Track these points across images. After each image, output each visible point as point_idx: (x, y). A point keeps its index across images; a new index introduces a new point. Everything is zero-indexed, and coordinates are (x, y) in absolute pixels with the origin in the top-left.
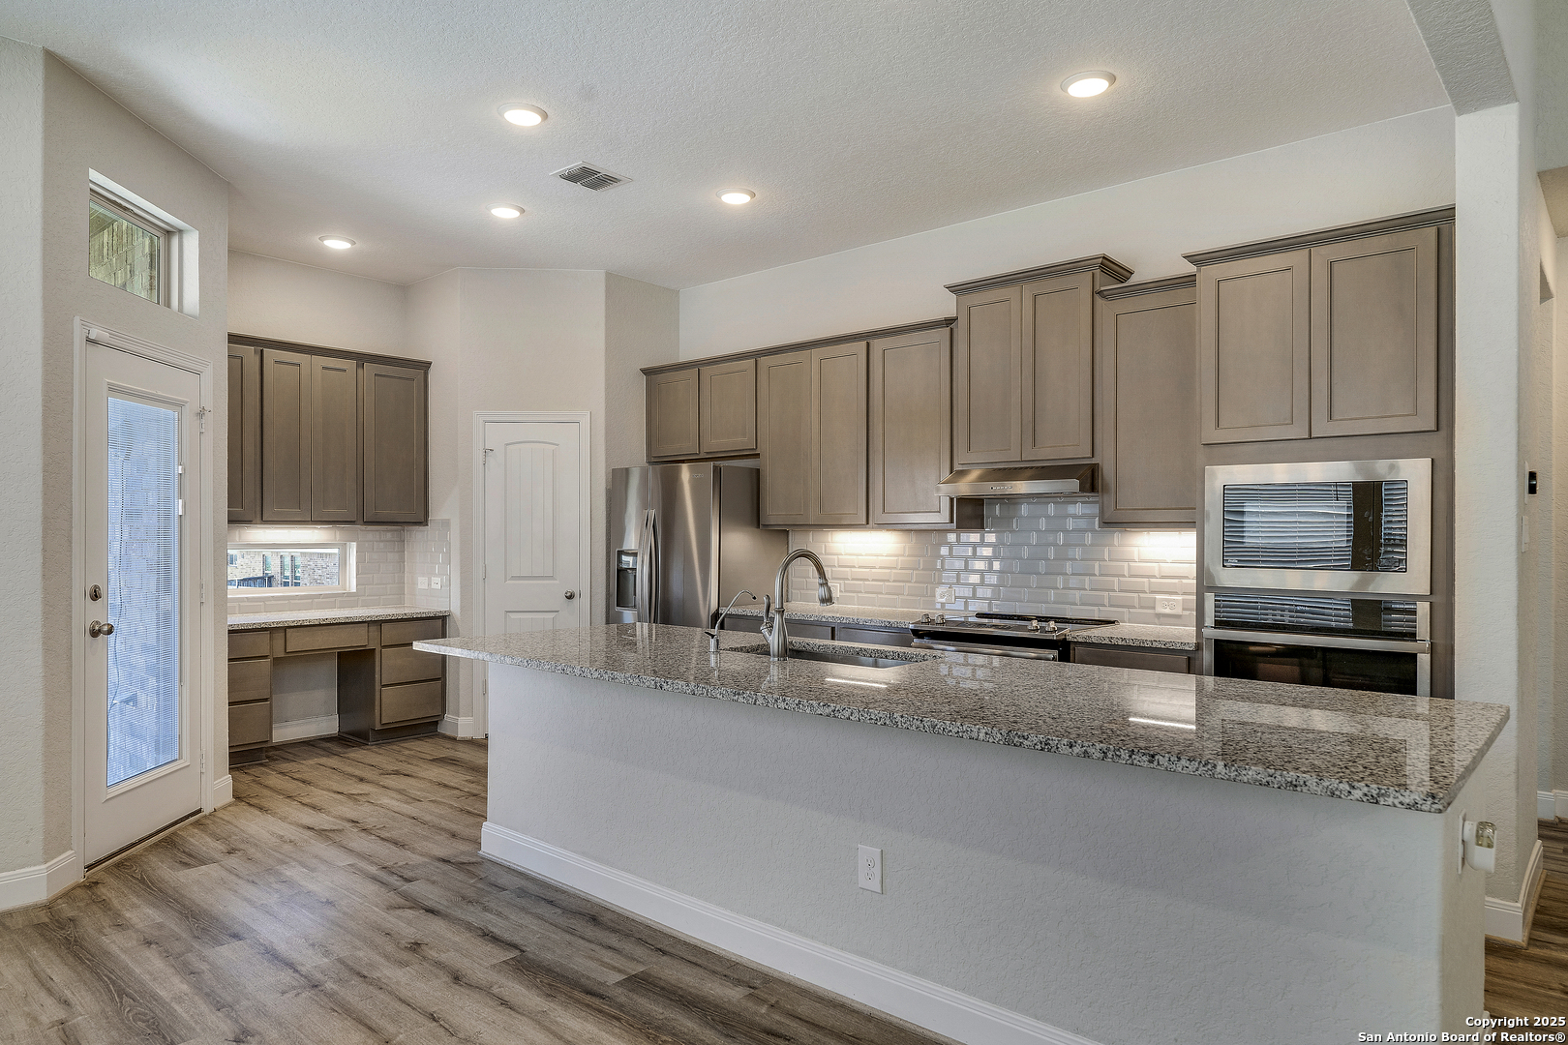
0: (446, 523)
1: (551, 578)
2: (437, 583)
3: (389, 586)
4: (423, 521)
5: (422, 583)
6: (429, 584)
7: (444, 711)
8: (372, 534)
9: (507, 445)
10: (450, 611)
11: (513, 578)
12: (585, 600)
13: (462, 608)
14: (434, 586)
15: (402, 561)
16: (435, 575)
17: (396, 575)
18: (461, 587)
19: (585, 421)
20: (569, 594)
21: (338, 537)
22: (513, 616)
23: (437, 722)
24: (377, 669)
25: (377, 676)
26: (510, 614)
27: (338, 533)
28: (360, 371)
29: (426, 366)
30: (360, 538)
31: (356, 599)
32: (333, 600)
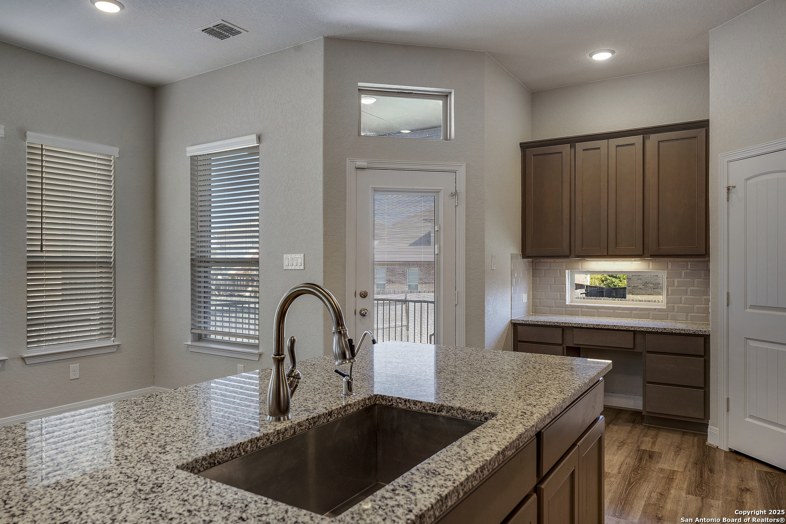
11: (752, 306)
13: (712, 330)
18: (712, 312)
21: (651, 268)
22: (751, 343)
28: (648, 142)
30: (670, 267)
31: (666, 313)
32: (647, 312)
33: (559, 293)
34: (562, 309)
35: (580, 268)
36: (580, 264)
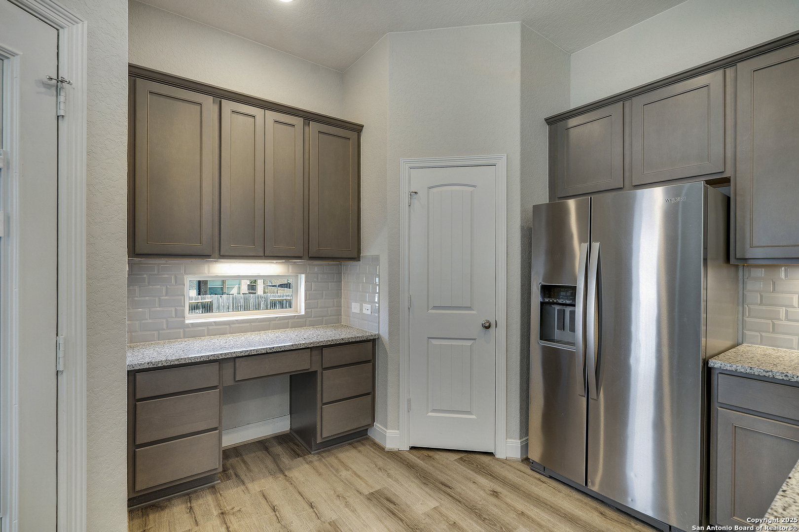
0: (376, 259)
1: (469, 308)
2: (367, 309)
3: (329, 309)
4: (356, 256)
5: (355, 308)
6: (361, 309)
7: (374, 421)
8: (317, 267)
9: (430, 188)
10: (379, 335)
11: (435, 308)
12: (501, 331)
13: (390, 333)
14: (365, 311)
15: (339, 289)
16: (366, 302)
17: (335, 300)
18: (389, 315)
19: (502, 163)
20: (487, 325)
21: (290, 271)
22: (434, 342)
23: (367, 429)
24: (319, 388)
25: (319, 396)
26: (430, 340)
27: (290, 267)
28: (307, 128)
29: (358, 129)
30: (308, 271)
31: (304, 320)
32: (287, 321)
33: (173, 309)
34: (178, 330)
35: (206, 272)
36: (206, 266)
